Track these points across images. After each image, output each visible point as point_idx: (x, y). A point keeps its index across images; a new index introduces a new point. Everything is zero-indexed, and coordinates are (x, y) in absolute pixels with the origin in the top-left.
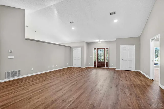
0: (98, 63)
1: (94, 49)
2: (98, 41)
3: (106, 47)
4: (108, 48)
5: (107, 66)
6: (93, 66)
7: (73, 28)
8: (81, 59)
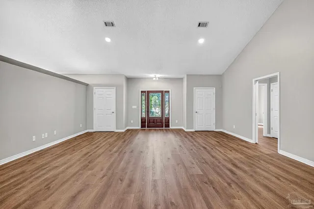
0: (150, 121)
1: (142, 92)
2: (152, 75)
3: (164, 90)
4: (168, 92)
5: (167, 126)
6: (139, 127)
7: (108, 40)
8: (115, 114)
